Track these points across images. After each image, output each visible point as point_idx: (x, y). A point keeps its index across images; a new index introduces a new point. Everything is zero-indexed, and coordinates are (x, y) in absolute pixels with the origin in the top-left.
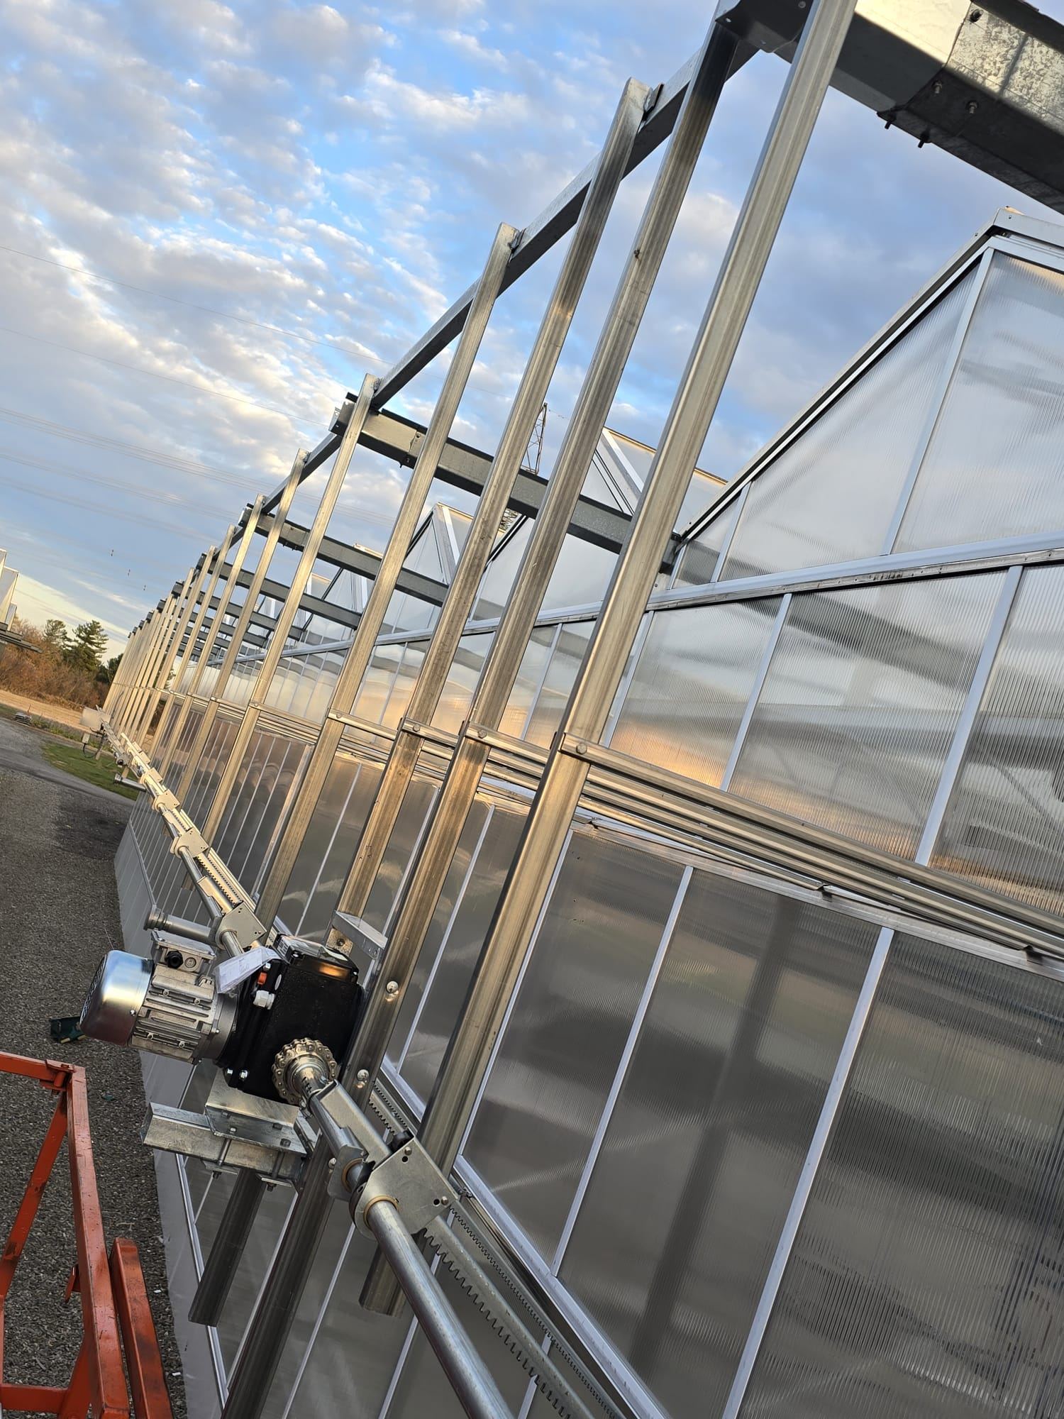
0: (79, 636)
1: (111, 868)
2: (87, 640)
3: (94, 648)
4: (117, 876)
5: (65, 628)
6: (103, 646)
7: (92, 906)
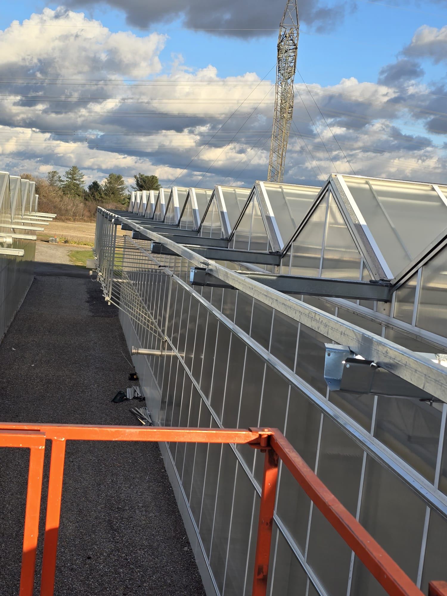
0: (67, 178)
1: (118, 321)
2: (73, 179)
3: (78, 182)
4: (121, 324)
5: (59, 175)
6: (82, 180)
7: (113, 342)
